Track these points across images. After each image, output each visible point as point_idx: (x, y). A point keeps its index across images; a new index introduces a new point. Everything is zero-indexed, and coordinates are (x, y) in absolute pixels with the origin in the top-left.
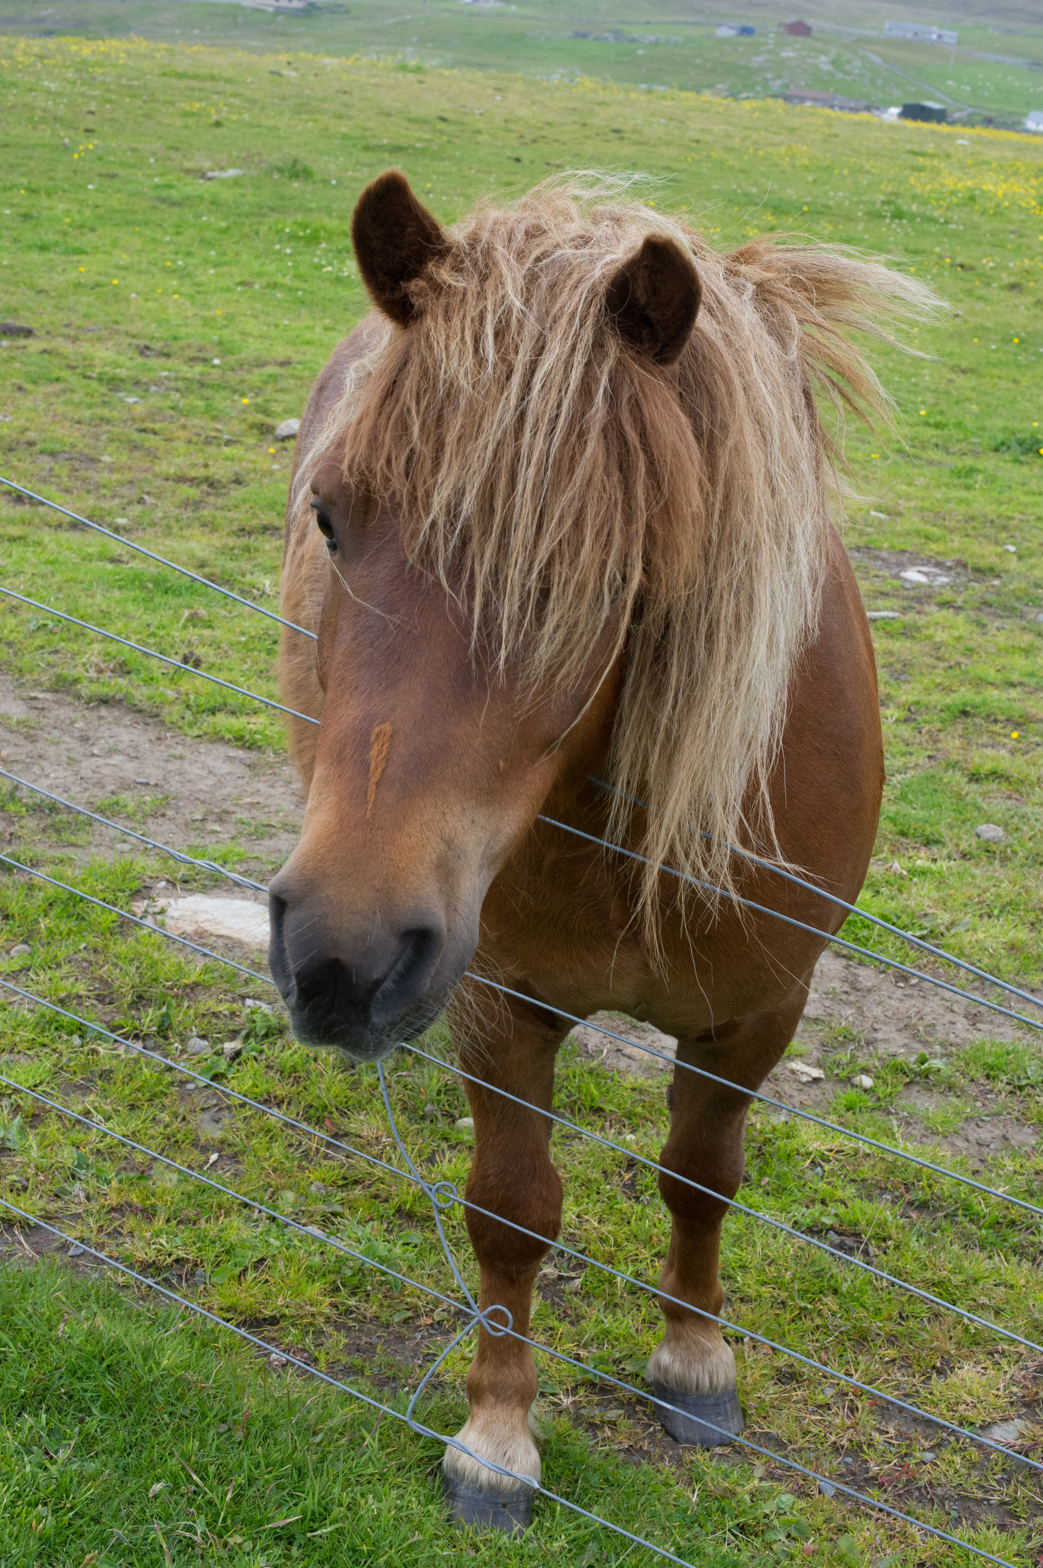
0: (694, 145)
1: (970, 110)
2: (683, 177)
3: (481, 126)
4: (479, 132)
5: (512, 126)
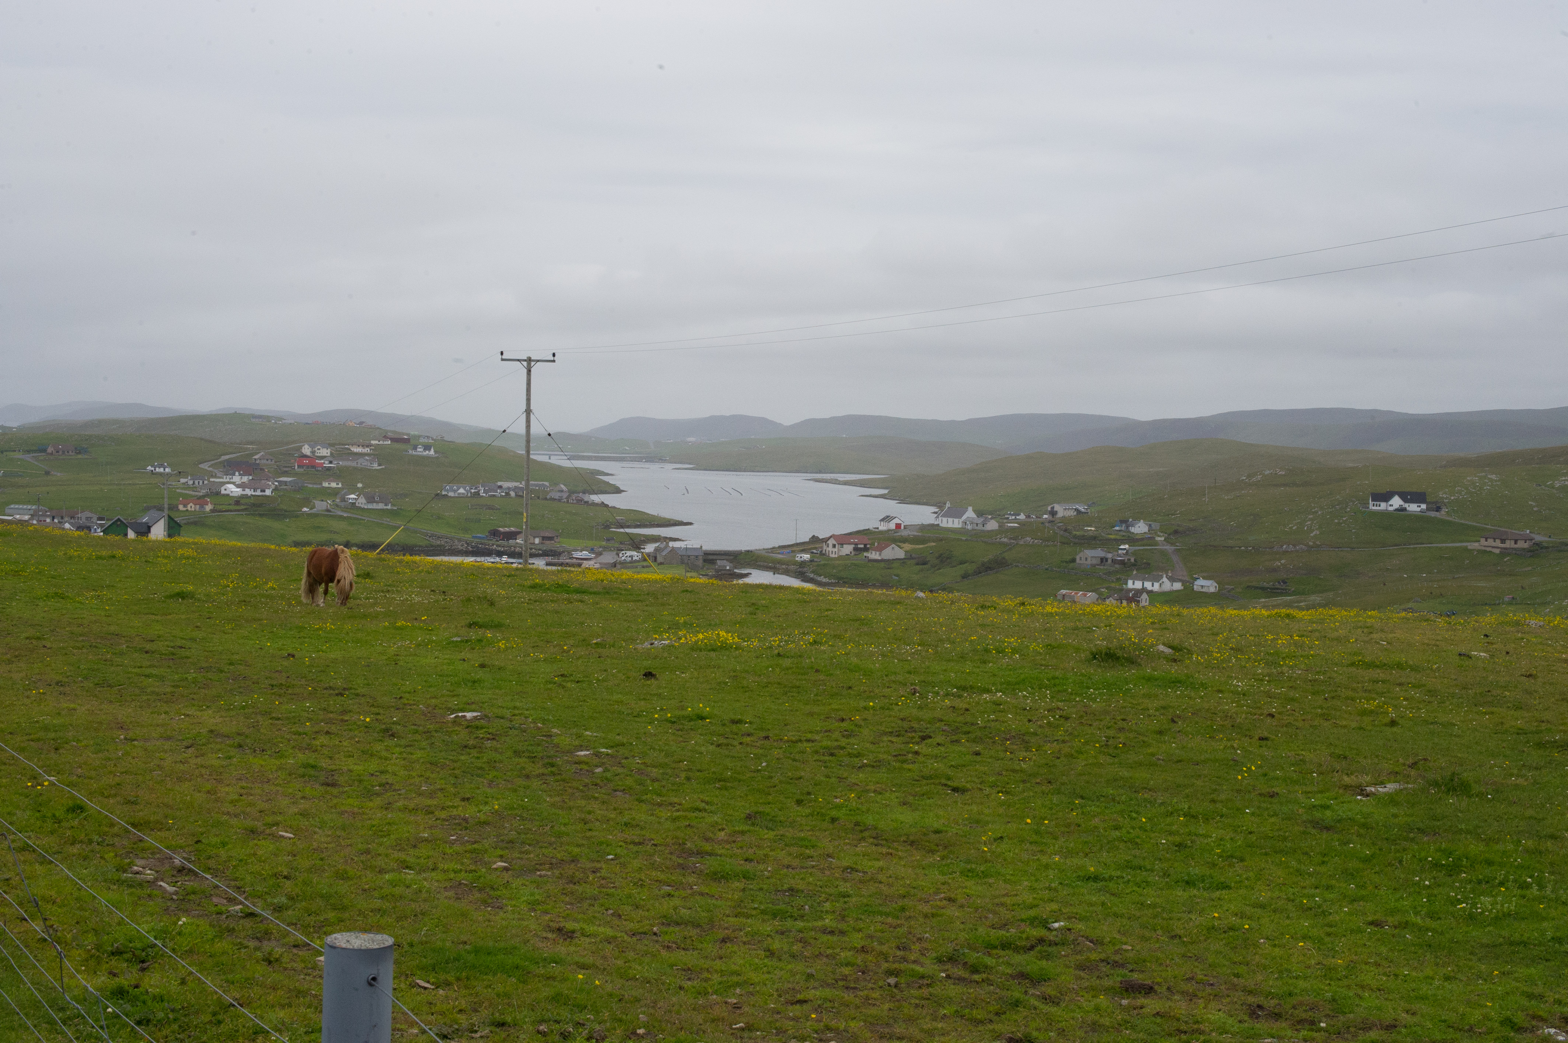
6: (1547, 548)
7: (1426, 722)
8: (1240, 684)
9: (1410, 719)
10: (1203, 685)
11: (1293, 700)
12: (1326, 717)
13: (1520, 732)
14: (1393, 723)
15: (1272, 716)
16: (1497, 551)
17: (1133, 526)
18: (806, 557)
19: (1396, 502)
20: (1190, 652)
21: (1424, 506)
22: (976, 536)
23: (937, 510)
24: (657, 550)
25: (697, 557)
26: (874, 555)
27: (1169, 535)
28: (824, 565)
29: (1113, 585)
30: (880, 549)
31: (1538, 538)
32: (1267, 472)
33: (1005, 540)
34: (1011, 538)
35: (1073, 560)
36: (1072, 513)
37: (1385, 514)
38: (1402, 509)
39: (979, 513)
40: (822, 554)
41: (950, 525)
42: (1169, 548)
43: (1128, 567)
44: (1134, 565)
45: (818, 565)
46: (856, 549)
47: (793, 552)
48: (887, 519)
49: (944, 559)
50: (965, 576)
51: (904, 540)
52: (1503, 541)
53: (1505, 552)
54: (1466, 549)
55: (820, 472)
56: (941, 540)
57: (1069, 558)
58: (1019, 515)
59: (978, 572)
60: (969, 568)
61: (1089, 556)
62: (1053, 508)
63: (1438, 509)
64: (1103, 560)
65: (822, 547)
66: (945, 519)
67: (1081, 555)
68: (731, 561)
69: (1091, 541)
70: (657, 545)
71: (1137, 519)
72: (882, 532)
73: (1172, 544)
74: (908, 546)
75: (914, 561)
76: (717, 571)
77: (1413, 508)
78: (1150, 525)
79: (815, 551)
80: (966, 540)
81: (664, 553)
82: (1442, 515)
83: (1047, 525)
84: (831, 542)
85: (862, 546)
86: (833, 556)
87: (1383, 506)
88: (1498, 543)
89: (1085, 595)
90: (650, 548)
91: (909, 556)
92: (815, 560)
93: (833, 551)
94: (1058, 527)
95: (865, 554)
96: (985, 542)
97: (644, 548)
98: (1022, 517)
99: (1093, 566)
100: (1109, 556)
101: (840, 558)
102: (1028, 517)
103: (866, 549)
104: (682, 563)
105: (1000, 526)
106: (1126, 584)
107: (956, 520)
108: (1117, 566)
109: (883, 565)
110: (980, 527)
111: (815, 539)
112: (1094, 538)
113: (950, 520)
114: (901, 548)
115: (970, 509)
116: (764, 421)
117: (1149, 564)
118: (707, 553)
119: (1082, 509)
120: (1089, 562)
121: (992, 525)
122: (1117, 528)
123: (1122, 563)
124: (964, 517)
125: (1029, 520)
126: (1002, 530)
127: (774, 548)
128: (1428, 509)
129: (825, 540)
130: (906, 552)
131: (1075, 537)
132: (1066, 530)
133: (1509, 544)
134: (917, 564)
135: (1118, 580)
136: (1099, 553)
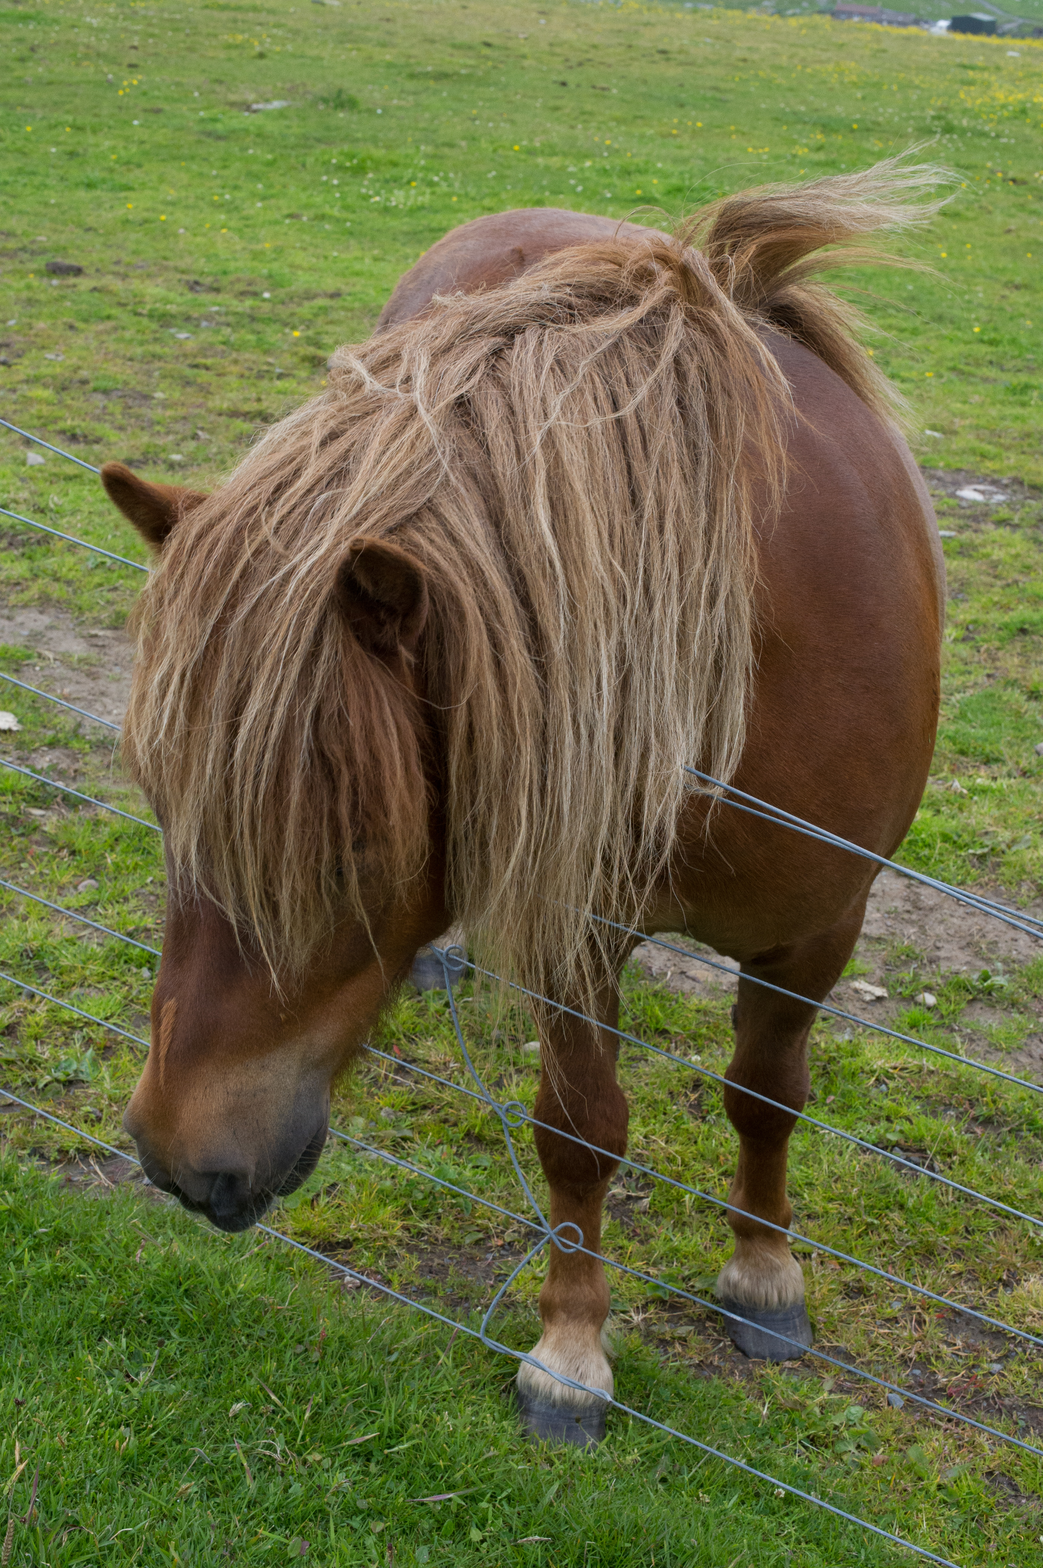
0: (741, 64)
1: (1021, 21)
2: (730, 97)
3: (526, 50)
4: (524, 57)
5: (558, 50)
7: (294, 56)
8: (95, 22)
9: (278, 53)
10: (56, 21)
11: (152, 35)
12: (191, 49)
13: (390, 65)
14: (261, 56)
15: (135, 48)
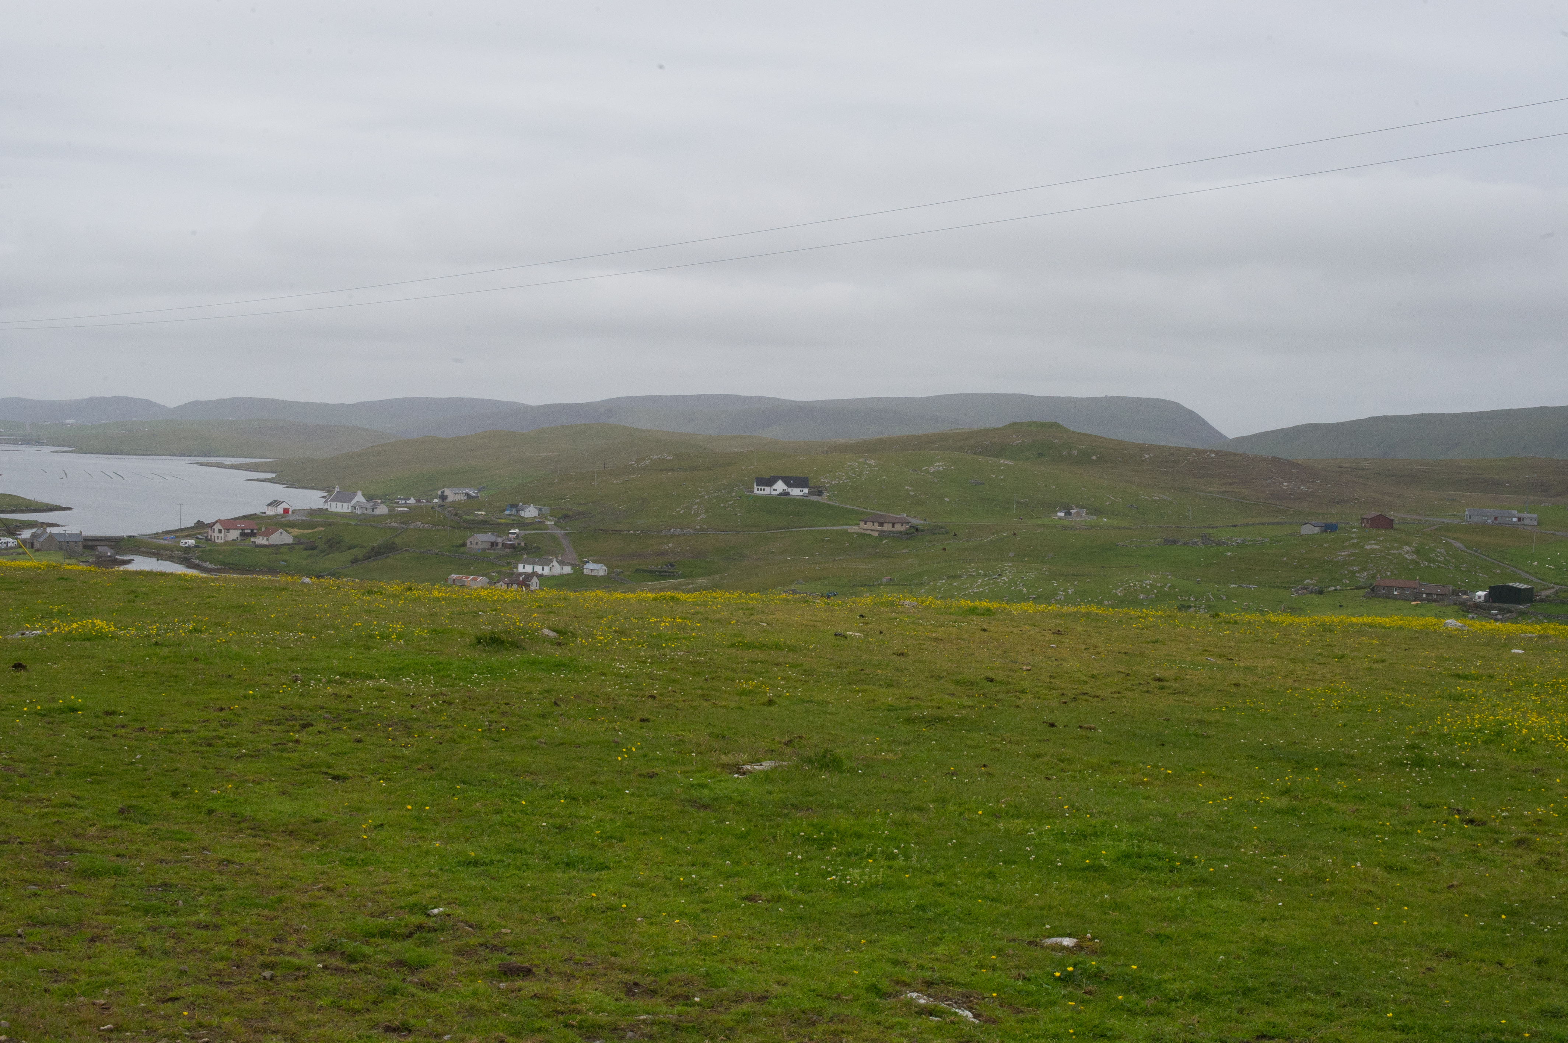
1: (1557, 587)
3: (1026, 684)
4: (1023, 692)
5: (1057, 682)
6: (922, 531)
7: (803, 701)
8: (622, 667)
9: (787, 698)
10: (587, 668)
11: (674, 681)
12: (706, 698)
13: (891, 708)
14: (770, 702)
15: (653, 697)
16: (876, 534)
17: (523, 510)
18: (191, 542)
19: (780, 486)
20: (574, 636)
21: (806, 491)
22: (366, 521)
23: (326, 494)
24: (34, 536)
25: (76, 543)
26: (261, 540)
27: (559, 519)
28: (210, 551)
29: (503, 569)
30: (267, 534)
31: (915, 521)
32: (655, 457)
33: (395, 525)
34: (401, 523)
35: (464, 545)
36: (462, 498)
37: (769, 499)
38: (785, 494)
39: (369, 498)
40: (207, 539)
41: (339, 510)
42: (559, 532)
43: (518, 551)
44: (523, 549)
45: (203, 551)
46: (242, 534)
47: (177, 537)
48: (274, 503)
49: (334, 544)
50: (354, 561)
51: (292, 525)
52: (881, 524)
53: (883, 535)
54: (846, 533)
55: (205, 456)
56: (330, 525)
57: (460, 542)
58: (409, 499)
59: (367, 557)
60: (359, 552)
61: (479, 540)
62: (443, 492)
63: (820, 494)
64: (494, 544)
65: (207, 533)
66: (334, 504)
67: (471, 539)
68: (112, 547)
69: (482, 526)
70: (34, 530)
71: (527, 503)
72: (269, 517)
73: (562, 528)
74: (296, 531)
75: (302, 547)
76: (98, 557)
77: (796, 492)
78: (540, 510)
79: (200, 537)
80: (356, 525)
81: (41, 539)
82: (824, 499)
83: (437, 509)
84: (217, 527)
85: (249, 531)
86: (219, 541)
87: (767, 490)
88: (876, 526)
89: (476, 580)
90: (26, 534)
91: (298, 541)
92: (201, 545)
93: (218, 536)
94: (449, 511)
95: (252, 539)
96: (375, 527)
97: (20, 535)
98: (412, 501)
99: (484, 550)
100: (500, 540)
101: (226, 543)
102: (418, 501)
103: (253, 534)
104: (61, 549)
105: (389, 511)
106: (517, 568)
107: (345, 505)
108: (508, 550)
109: (269, 550)
110: (370, 512)
111: (200, 524)
112: (485, 522)
113: (339, 504)
114: (289, 533)
115: (360, 493)
116: (147, 404)
117: (539, 548)
118: (87, 539)
119: (472, 493)
120: (480, 546)
121: (382, 510)
122: (507, 513)
123: (513, 547)
124: (354, 502)
125: (419, 504)
126: (392, 515)
127: (157, 533)
128: (810, 493)
129: (211, 526)
130: (294, 537)
131: (465, 521)
132: (456, 515)
133: (887, 527)
134: (306, 549)
135: (509, 564)
136: (490, 537)
